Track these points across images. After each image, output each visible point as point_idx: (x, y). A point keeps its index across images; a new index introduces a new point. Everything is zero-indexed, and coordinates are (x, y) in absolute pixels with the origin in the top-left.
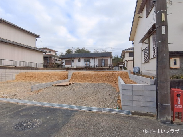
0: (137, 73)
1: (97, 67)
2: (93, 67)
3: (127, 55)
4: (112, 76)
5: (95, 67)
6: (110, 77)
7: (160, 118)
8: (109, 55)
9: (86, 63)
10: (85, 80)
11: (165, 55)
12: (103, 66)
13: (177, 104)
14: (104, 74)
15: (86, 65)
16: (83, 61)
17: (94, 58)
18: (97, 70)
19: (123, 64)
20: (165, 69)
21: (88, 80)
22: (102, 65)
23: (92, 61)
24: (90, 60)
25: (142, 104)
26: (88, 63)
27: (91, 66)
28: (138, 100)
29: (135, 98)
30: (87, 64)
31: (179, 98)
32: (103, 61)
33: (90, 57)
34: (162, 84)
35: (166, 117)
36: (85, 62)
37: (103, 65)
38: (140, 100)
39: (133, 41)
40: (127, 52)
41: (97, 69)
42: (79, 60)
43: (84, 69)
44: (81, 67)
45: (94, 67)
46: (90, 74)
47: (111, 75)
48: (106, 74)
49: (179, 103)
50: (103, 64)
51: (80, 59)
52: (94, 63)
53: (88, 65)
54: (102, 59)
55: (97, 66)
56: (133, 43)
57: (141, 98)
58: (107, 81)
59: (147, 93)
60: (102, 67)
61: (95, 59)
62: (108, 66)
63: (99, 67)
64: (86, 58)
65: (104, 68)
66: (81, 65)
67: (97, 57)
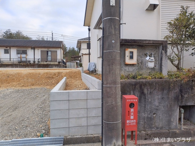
0: (92, 71)
1: (38, 62)
2: (32, 62)
3: (84, 46)
4: (57, 76)
5: (36, 62)
6: (53, 78)
8: (58, 45)
9: (19, 55)
10: (9, 83)
11: (113, 41)
13: (129, 119)
14: (44, 74)
15: (20, 60)
16: (13, 52)
17: (34, 48)
18: (39, 68)
19: (80, 58)
20: (113, 64)
21: (14, 83)
22: (47, 59)
23: (30, 52)
24: (26, 51)
25: (83, 122)
26: (23, 55)
27: (30, 61)
28: (77, 116)
29: (73, 113)
30: (21, 58)
31: (132, 110)
32: (49, 54)
33: (27, 47)
34: (108, 90)
35: (113, 143)
36: (18, 53)
37: (49, 60)
38: (81, 116)
39: (89, 27)
40: (84, 42)
41: (40, 66)
42: (5, 50)
43: (16, 65)
44: (11, 62)
45: (34, 62)
46: (18, 74)
47: (55, 74)
48: (47, 73)
49: (132, 117)
50: (49, 58)
51: (8, 48)
52: (33, 55)
53: (23, 60)
54: (48, 51)
55: (40, 60)
57: (83, 113)
58: (47, 85)
59: (91, 104)
60: (48, 62)
61: (36, 51)
62: (58, 61)
63: (42, 63)
64: (20, 48)
65: (50, 64)
66: (10, 59)
67: (39, 47)
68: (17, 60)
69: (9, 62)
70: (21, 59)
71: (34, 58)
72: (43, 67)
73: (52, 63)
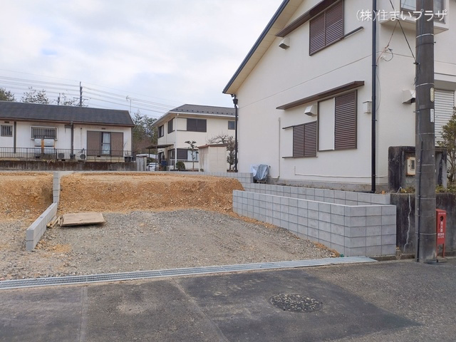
0: (263, 179)
1: (83, 156)
2: (67, 157)
4: (199, 189)
5: (78, 158)
6: (192, 192)
7: (424, 257)
9: (38, 141)
12: (105, 155)
13: (440, 232)
14: (174, 183)
15: (39, 151)
17: (71, 126)
18: (87, 170)
22: (101, 151)
23: (63, 135)
24: (55, 131)
25: (378, 241)
26: (48, 141)
27: (62, 155)
28: (373, 235)
29: (370, 231)
30: (42, 146)
31: (442, 223)
32: (106, 139)
33: (56, 122)
36: (35, 136)
37: (105, 152)
38: (376, 234)
41: (88, 166)
42: (3, 128)
43: (32, 163)
45: (72, 156)
47: (194, 185)
48: (179, 183)
49: (442, 230)
50: (106, 149)
51: (11, 124)
52: (69, 142)
53: (47, 151)
54: (102, 133)
55: (85, 153)
56: (236, 102)
57: (377, 230)
59: (385, 220)
60: (102, 158)
61: (77, 131)
62: (124, 156)
63: (92, 159)
64: (38, 123)
65: (111, 163)
66: (15, 148)
67: (83, 124)
68: (32, 151)
69: (13, 155)
70: (43, 149)
71: (72, 147)
72: (95, 169)
73: (115, 160)
